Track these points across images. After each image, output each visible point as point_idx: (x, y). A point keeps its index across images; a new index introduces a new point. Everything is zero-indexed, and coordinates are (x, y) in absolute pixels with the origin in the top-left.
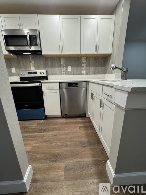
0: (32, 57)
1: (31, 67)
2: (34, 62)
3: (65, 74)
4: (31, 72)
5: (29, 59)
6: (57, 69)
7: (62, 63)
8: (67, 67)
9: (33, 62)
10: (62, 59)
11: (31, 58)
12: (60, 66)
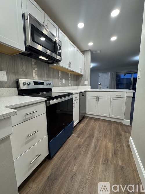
0: (35, 63)
1: (33, 75)
2: (38, 69)
3: (61, 85)
4: (38, 82)
5: (32, 64)
6: (57, 80)
7: (60, 76)
8: (62, 79)
9: (36, 69)
10: (59, 72)
11: (33, 63)
12: (58, 78)
